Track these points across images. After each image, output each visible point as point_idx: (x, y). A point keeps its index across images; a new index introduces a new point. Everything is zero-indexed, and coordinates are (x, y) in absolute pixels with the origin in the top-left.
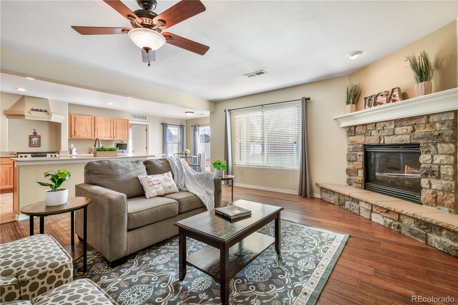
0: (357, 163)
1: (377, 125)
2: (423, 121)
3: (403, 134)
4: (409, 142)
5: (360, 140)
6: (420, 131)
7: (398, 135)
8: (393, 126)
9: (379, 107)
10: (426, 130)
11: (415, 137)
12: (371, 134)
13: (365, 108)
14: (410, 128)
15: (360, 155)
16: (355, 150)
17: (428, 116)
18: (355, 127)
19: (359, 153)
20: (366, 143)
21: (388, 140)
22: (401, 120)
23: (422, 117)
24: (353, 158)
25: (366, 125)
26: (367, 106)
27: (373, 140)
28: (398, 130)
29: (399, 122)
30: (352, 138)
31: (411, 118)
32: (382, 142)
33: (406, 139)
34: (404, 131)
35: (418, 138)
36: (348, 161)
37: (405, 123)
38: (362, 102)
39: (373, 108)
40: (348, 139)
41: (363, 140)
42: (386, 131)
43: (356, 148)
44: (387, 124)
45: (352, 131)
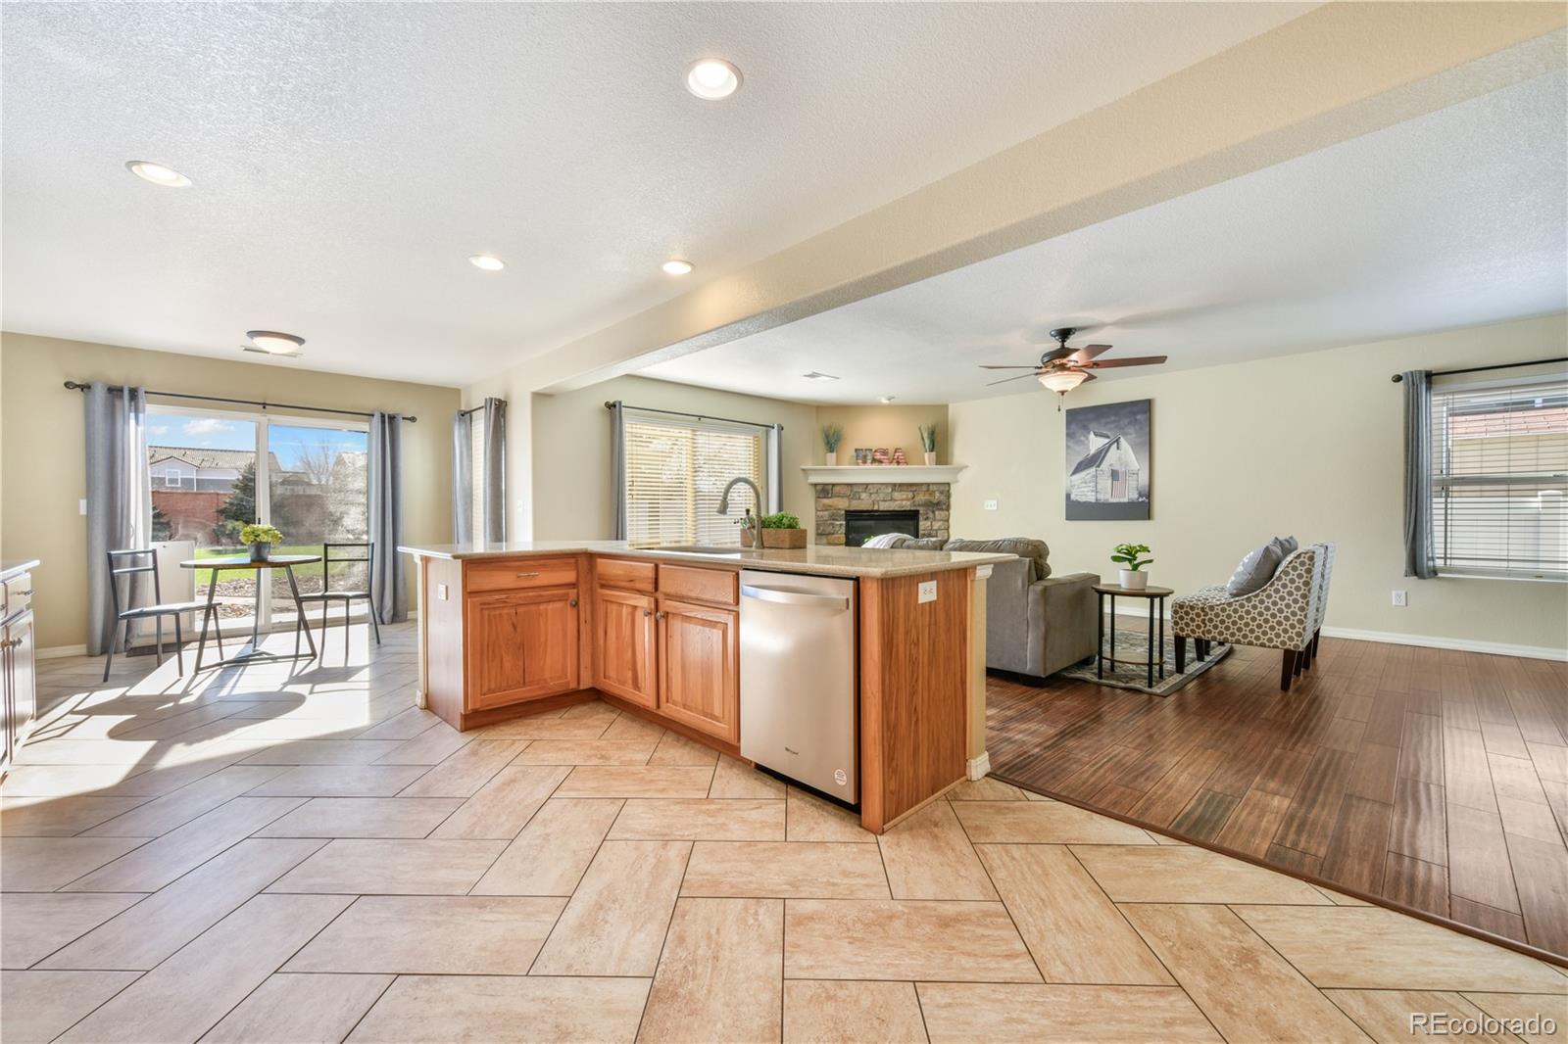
0: (836, 536)
1: (869, 487)
2: (924, 488)
3: (902, 500)
4: (908, 509)
5: (843, 504)
6: (921, 498)
7: (896, 500)
8: (890, 490)
9: (875, 466)
10: (927, 497)
11: (917, 503)
12: (859, 499)
13: (858, 464)
14: (910, 495)
15: (841, 525)
16: (833, 517)
17: (928, 484)
18: (833, 485)
19: (838, 523)
20: (852, 509)
21: (884, 506)
22: (901, 485)
23: (922, 484)
24: (829, 529)
25: (851, 485)
26: (860, 461)
27: (864, 503)
28: (896, 495)
29: (895, 486)
30: (826, 501)
31: (912, 485)
32: (876, 508)
33: (907, 505)
34: (904, 497)
35: (919, 505)
36: (818, 534)
37: (905, 488)
38: (849, 452)
39: (869, 466)
40: (816, 502)
41: (847, 504)
42: (882, 496)
43: (833, 515)
44: (884, 486)
45: (824, 491)
